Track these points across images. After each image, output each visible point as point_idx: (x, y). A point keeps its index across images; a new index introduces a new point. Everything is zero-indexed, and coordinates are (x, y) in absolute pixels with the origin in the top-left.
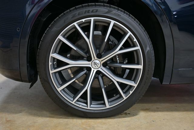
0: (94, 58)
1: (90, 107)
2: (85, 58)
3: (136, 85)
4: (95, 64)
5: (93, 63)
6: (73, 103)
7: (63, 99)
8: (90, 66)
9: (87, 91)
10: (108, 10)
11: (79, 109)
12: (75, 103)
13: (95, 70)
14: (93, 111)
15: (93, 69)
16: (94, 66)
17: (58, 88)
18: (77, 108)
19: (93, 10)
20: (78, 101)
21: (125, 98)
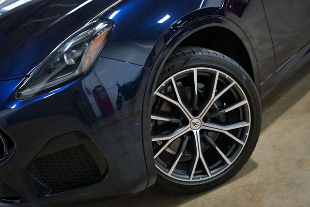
0: (191, 118)
1: (211, 175)
2: (180, 123)
3: (249, 124)
4: (194, 124)
5: (192, 125)
6: (191, 180)
7: (178, 183)
8: (190, 129)
9: (200, 159)
10: (184, 60)
11: (201, 183)
12: (193, 179)
13: (198, 131)
14: (217, 178)
15: (194, 131)
16: (194, 128)
17: (168, 173)
18: (198, 184)
19: (169, 68)
20: (195, 175)
21: (244, 144)
